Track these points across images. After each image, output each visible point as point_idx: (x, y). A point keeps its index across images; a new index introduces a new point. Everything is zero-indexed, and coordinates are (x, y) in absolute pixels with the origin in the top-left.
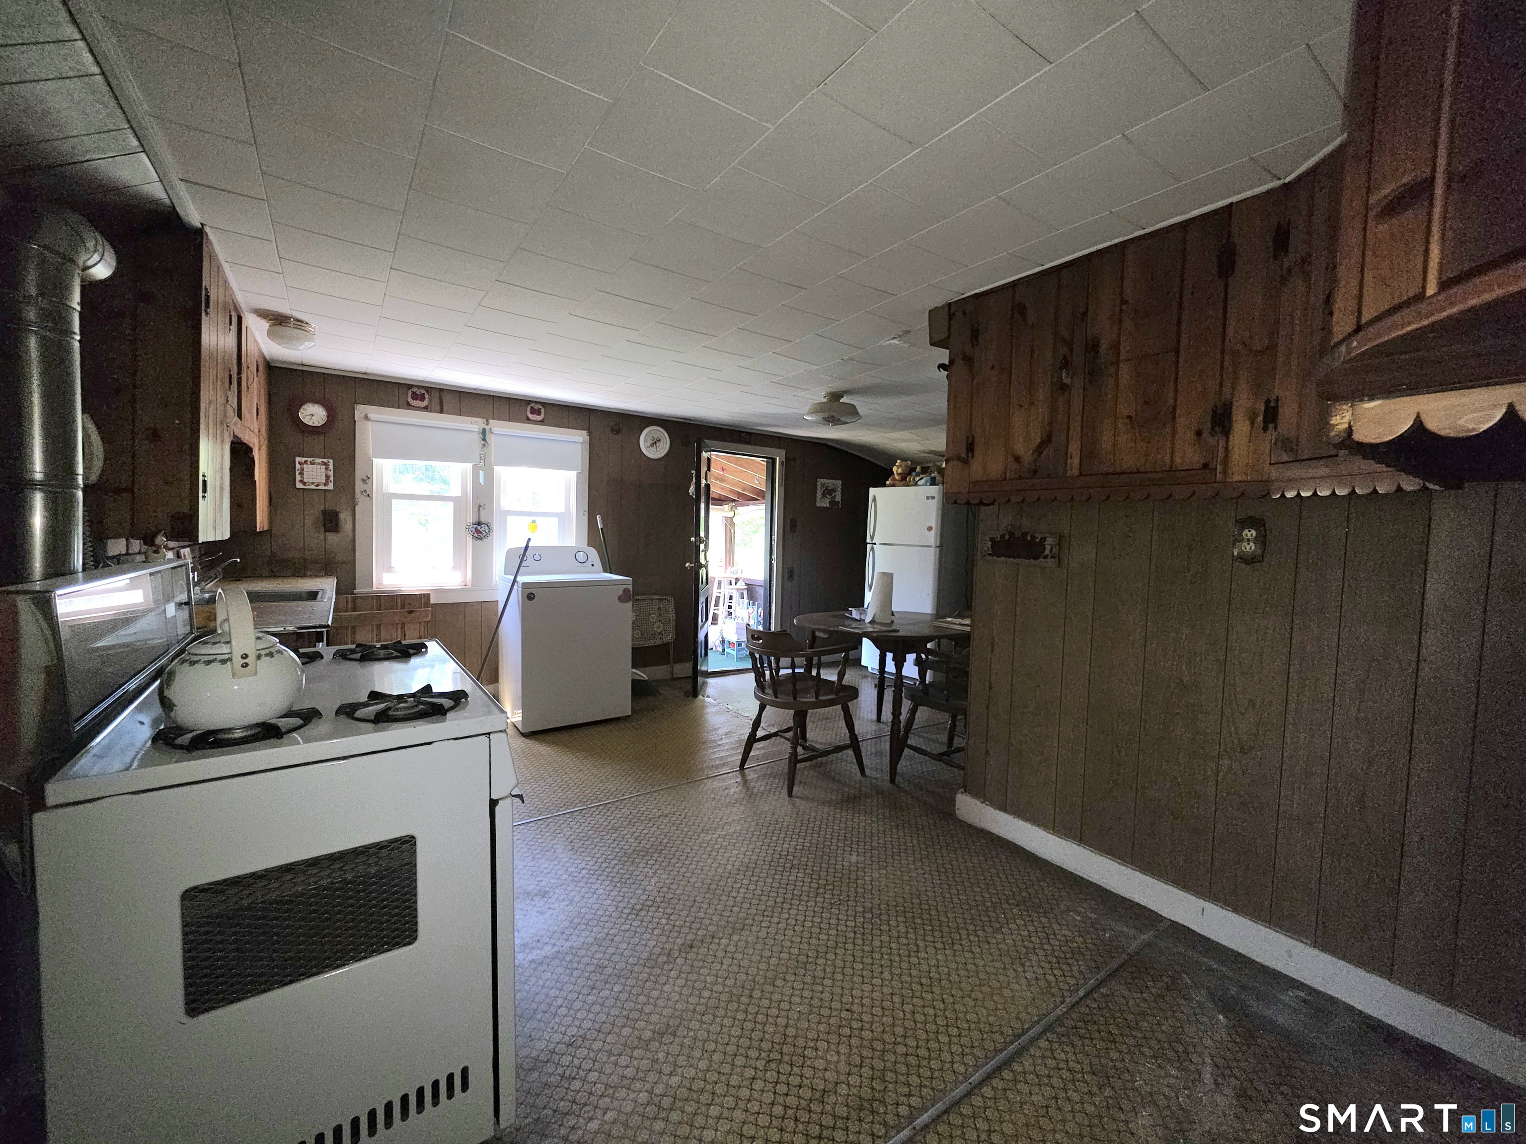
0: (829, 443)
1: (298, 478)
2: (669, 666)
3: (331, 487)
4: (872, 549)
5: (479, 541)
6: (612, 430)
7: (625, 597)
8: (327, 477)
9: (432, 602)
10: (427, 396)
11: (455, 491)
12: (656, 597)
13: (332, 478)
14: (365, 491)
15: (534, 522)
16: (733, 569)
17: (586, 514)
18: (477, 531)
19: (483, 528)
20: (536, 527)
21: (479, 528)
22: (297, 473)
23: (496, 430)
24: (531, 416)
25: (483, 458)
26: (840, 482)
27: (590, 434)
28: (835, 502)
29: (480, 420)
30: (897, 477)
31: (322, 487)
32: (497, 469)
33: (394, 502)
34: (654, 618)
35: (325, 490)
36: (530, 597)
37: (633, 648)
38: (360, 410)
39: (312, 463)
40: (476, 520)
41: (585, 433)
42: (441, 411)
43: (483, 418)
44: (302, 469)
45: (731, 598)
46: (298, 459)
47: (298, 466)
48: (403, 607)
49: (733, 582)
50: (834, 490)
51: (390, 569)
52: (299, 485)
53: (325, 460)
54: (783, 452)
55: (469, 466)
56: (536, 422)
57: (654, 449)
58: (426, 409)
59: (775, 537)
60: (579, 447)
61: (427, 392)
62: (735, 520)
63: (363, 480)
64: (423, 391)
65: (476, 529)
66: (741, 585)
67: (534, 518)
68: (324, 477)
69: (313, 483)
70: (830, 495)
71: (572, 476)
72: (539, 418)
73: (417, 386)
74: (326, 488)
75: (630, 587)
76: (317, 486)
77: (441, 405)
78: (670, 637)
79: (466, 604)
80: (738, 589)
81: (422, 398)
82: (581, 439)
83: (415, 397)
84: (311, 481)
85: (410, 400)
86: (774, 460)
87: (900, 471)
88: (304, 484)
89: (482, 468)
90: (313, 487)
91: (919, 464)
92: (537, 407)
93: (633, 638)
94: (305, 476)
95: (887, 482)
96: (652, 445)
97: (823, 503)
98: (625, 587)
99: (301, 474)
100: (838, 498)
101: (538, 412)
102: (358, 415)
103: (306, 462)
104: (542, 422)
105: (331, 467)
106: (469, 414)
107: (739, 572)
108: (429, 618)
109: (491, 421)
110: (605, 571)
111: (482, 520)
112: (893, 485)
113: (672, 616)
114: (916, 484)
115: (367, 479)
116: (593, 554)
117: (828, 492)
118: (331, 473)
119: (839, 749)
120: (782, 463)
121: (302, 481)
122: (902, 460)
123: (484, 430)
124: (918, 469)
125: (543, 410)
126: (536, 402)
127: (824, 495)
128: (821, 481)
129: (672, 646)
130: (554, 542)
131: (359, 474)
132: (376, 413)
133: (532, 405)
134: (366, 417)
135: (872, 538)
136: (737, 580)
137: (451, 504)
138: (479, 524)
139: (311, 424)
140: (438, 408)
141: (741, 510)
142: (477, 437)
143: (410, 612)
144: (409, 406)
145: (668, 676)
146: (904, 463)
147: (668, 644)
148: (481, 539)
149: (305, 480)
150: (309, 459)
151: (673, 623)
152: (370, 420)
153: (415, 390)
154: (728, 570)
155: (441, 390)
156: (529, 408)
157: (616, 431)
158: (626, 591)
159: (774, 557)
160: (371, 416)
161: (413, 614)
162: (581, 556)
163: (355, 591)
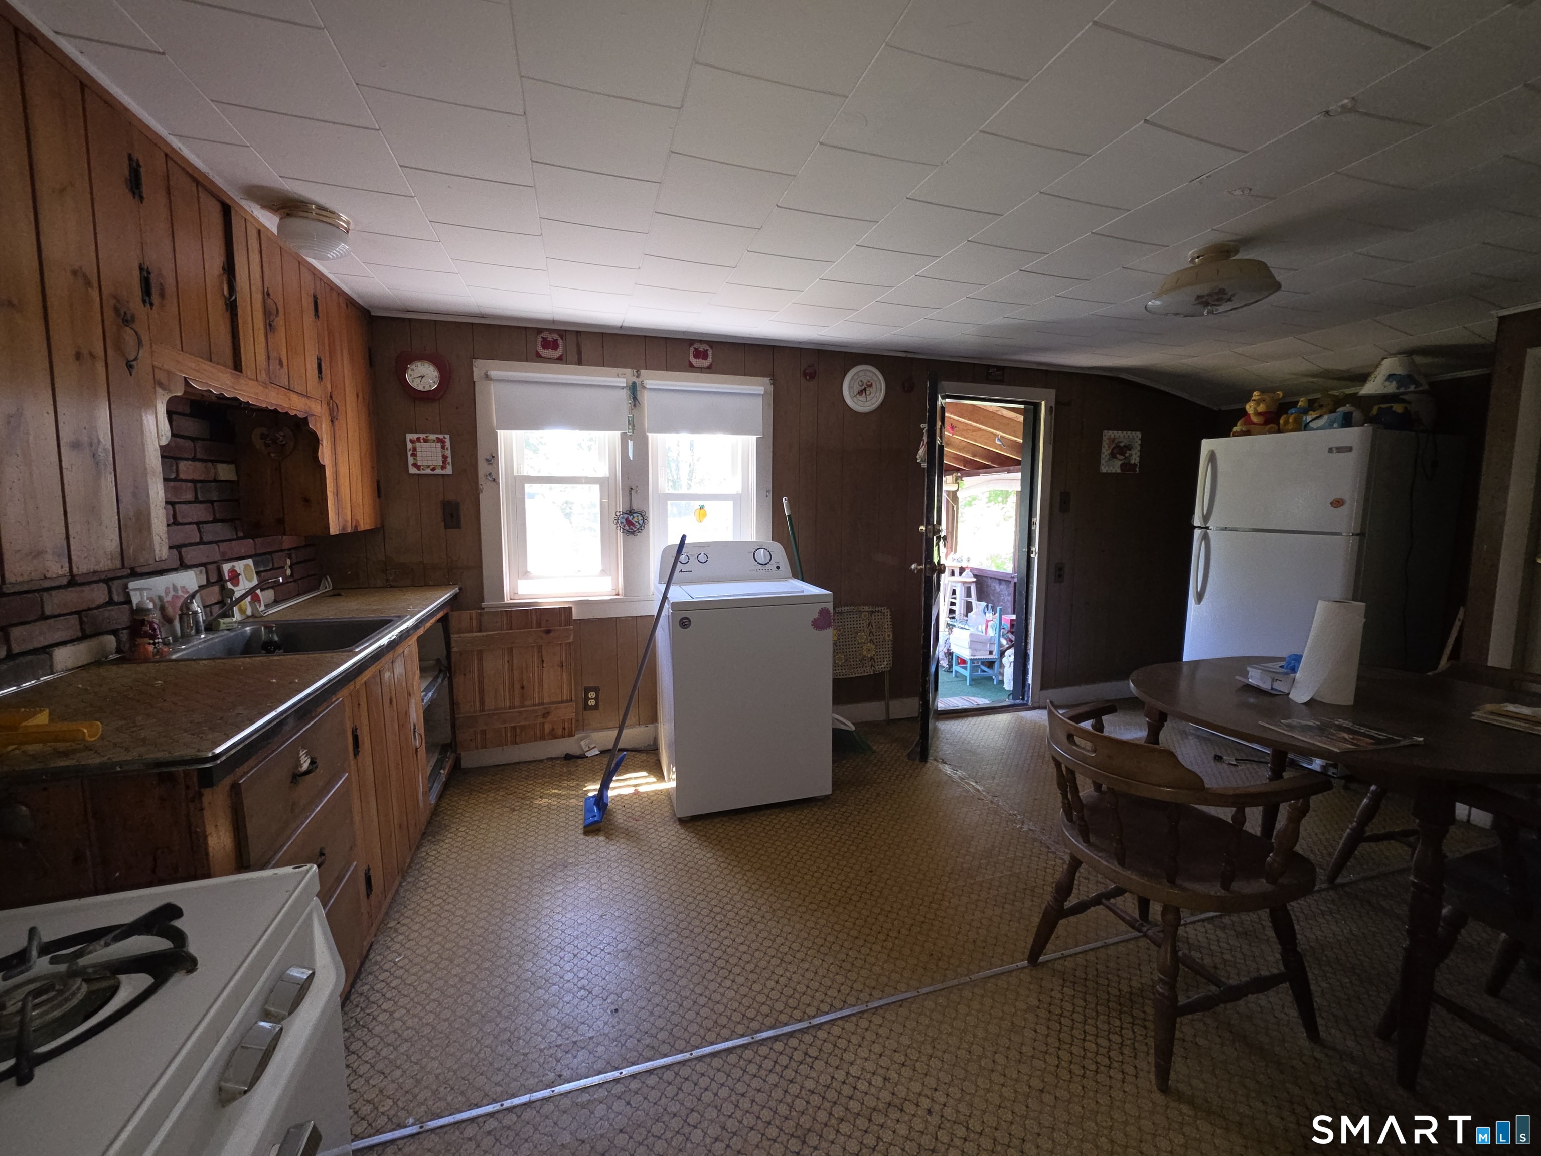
0: (1123, 376)
1: (411, 460)
2: (883, 703)
3: (449, 470)
4: (1205, 537)
5: (631, 536)
6: (805, 375)
7: (822, 621)
8: (445, 457)
9: (574, 617)
10: (560, 342)
11: (602, 470)
12: (866, 608)
13: (449, 460)
14: (490, 474)
15: (702, 508)
16: (956, 556)
17: (770, 495)
18: (629, 523)
19: (636, 519)
20: (705, 515)
21: (630, 518)
22: (409, 454)
23: (650, 383)
24: (695, 362)
25: (632, 424)
26: (1139, 434)
27: (774, 383)
28: (1129, 463)
29: (628, 371)
30: (1255, 419)
31: (439, 471)
32: (653, 438)
33: (529, 488)
34: (863, 636)
35: (443, 475)
36: (685, 623)
37: (834, 680)
38: (480, 367)
39: (426, 440)
40: (627, 507)
41: (767, 380)
42: (580, 363)
43: (632, 368)
44: (415, 449)
45: (954, 592)
46: (409, 436)
47: (410, 445)
48: (539, 625)
49: (957, 572)
50: (1129, 447)
51: (525, 574)
52: (413, 470)
53: (441, 436)
54: (1052, 393)
55: (616, 435)
56: (701, 370)
57: (862, 398)
58: (560, 360)
59: (1037, 520)
60: (760, 401)
61: (562, 337)
62: (959, 494)
63: (487, 460)
64: (556, 336)
65: (627, 520)
66: (968, 577)
67: (701, 503)
68: (441, 458)
69: (428, 467)
70: (1123, 454)
71: (751, 441)
72: (706, 363)
73: (547, 330)
74: (443, 472)
75: (830, 606)
76: (433, 469)
77: (579, 353)
78: (884, 665)
79: (617, 619)
80: (964, 583)
81: (555, 346)
82: (760, 390)
83: (546, 344)
84: (425, 463)
85: (540, 350)
86: (1037, 406)
87: (1261, 408)
88: (418, 467)
89: (631, 437)
90: (428, 471)
91: (1301, 394)
92: (702, 348)
93: (835, 665)
94: (419, 458)
95: (1235, 429)
96: (860, 393)
97: (1110, 466)
98: (823, 605)
99: (414, 455)
100: (1135, 458)
101: (705, 356)
102: (477, 373)
103: (418, 439)
104: (709, 369)
105: (448, 444)
106: (615, 364)
107: (965, 560)
108: (571, 640)
109: (643, 372)
110: (795, 576)
111: (635, 507)
112: (1247, 433)
113: (888, 634)
114: (1306, 427)
115: (492, 459)
116: (778, 551)
117: (1119, 450)
118: (448, 453)
119: (1261, 985)
120: (1049, 410)
121: (415, 465)
122: (1263, 392)
123: (634, 384)
124: (1302, 403)
125: (710, 353)
126: (701, 341)
127: (1113, 455)
128: (1108, 434)
129: (887, 677)
130: (726, 535)
131: (482, 454)
132: (499, 370)
133: (696, 345)
134: (487, 377)
135: (1206, 518)
136: (962, 570)
137: (596, 488)
138: (631, 512)
139: (420, 388)
140: (576, 359)
141: (967, 481)
142: (624, 395)
143: (548, 632)
144: (539, 358)
145: (882, 717)
146: (1265, 396)
147: (883, 673)
148: (633, 533)
149: (419, 463)
150: (422, 436)
151: (889, 646)
152: (491, 380)
153: (545, 335)
154: (949, 557)
155: (578, 332)
156: (692, 349)
157: (810, 375)
158: (824, 612)
159: (1036, 548)
160: (493, 374)
161: (552, 634)
162: (761, 555)
163: (484, 604)
